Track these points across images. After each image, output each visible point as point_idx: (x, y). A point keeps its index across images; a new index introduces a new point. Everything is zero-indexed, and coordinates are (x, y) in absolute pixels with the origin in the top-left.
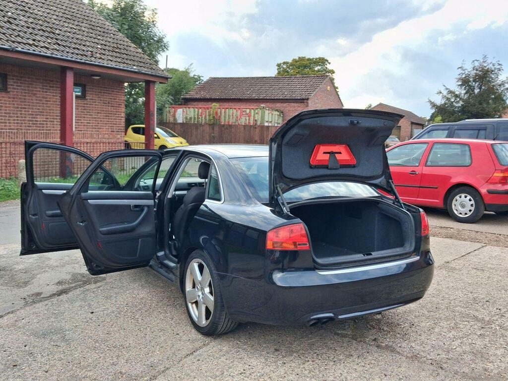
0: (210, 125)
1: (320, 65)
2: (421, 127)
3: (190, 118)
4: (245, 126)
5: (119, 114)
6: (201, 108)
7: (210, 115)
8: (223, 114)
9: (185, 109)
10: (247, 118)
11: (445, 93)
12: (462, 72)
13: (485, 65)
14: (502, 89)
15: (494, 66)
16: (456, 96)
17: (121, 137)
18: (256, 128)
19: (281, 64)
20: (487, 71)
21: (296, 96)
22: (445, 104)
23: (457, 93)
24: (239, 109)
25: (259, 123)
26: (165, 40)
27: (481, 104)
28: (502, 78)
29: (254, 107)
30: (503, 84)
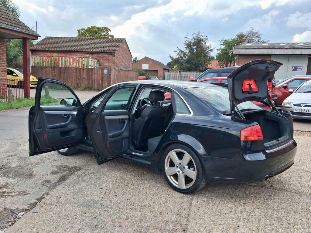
0: (52, 67)
1: (105, 32)
2: (168, 71)
3: (37, 63)
4: (76, 68)
5: (2, 60)
6: (45, 56)
7: (51, 61)
8: (60, 60)
9: (33, 57)
10: (77, 63)
11: (178, 51)
12: (187, 40)
13: (199, 36)
14: (208, 50)
15: (203, 37)
16: (184, 54)
17: (4, 75)
18: (84, 70)
19: (80, 30)
20: (200, 40)
21: (106, 51)
22: (179, 58)
23: (185, 52)
24: (72, 57)
25: (85, 67)
26: (17, 11)
27: (197, 58)
28: (208, 44)
29: (81, 57)
30: (208, 47)
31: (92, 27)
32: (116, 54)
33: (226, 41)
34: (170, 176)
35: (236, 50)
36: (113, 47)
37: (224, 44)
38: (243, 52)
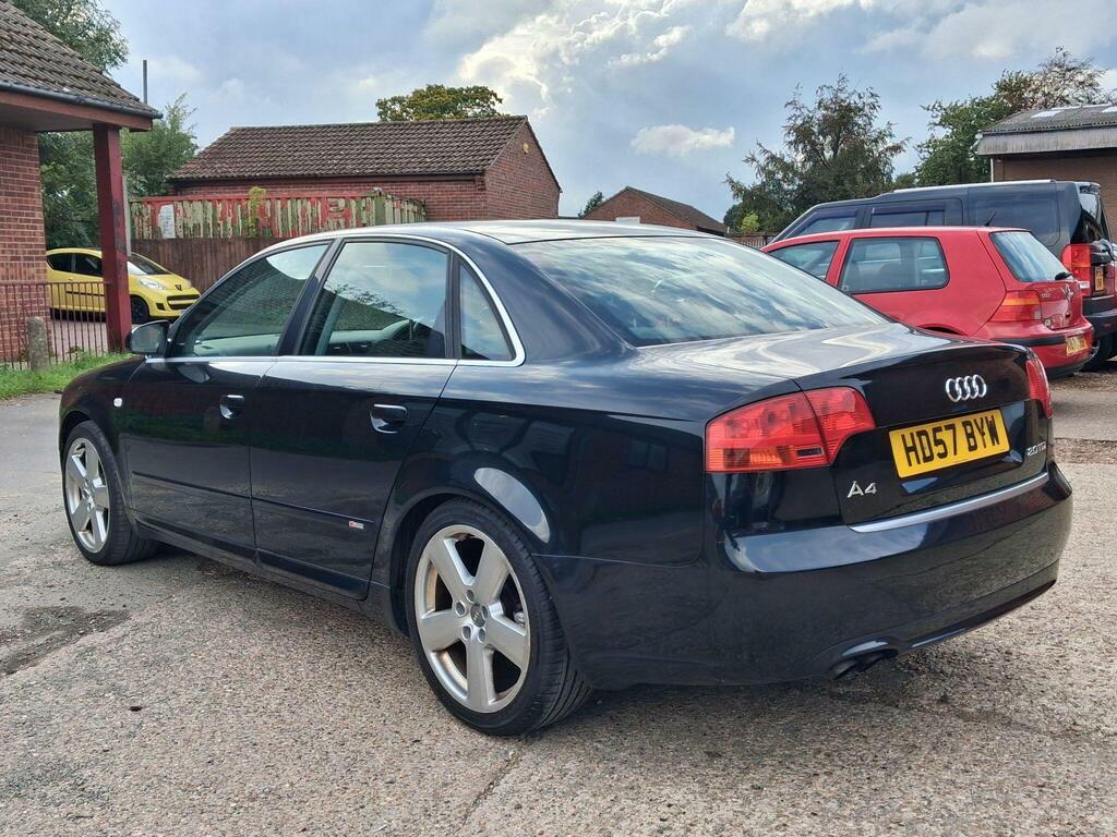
0: (247, 240)
1: (478, 105)
3: (195, 226)
5: (27, 215)
6: (220, 200)
7: (245, 217)
8: (279, 212)
9: (180, 205)
10: (341, 221)
11: (762, 159)
12: (794, 112)
13: (843, 96)
14: (880, 149)
15: (860, 97)
16: (788, 168)
17: (38, 271)
19: (386, 102)
20: (849, 109)
21: (452, 167)
22: (764, 184)
23: (787, 160)
24: (319, 198)
26: (116, 37)
27: (838, 183)
28: (878, 124)
29: (354, 194)
30: (881, 136)
31: (430, 87)
32: (487, 179)
33: (954, 108)
34: (439, 652)
35: (991, 141)
36: (478, 150)
37: (944, 122)
38: (1017, 145)
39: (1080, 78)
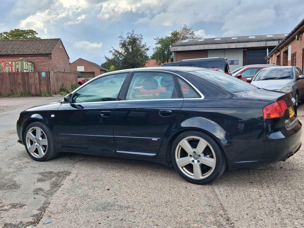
1: (31, 35)
2: (105, 72)
4: (9, 73)
10: (10, 68)
11: (114, 52)
12: (121, 39)
13: (133, 35)
14: (143, 49)
15: (138, 36)
16: (120, 54)
18: (18, 74)
20: (135, 39)
21: (41, 52)
22: (114, 58)
23: (120, 52)
24: (3, 61)
25: (20, 71)
27: (134, 58)
28: (143, 43)
29: (14, 60)
30: (143, 47)
31: (15, 30)
32: (52, 55)
33: (162, 39)
34: (182, 168)
35: (173, 48)
36: (48, 48)
37: (159, 42)
38: (180, 49)
39: (190, 32)
